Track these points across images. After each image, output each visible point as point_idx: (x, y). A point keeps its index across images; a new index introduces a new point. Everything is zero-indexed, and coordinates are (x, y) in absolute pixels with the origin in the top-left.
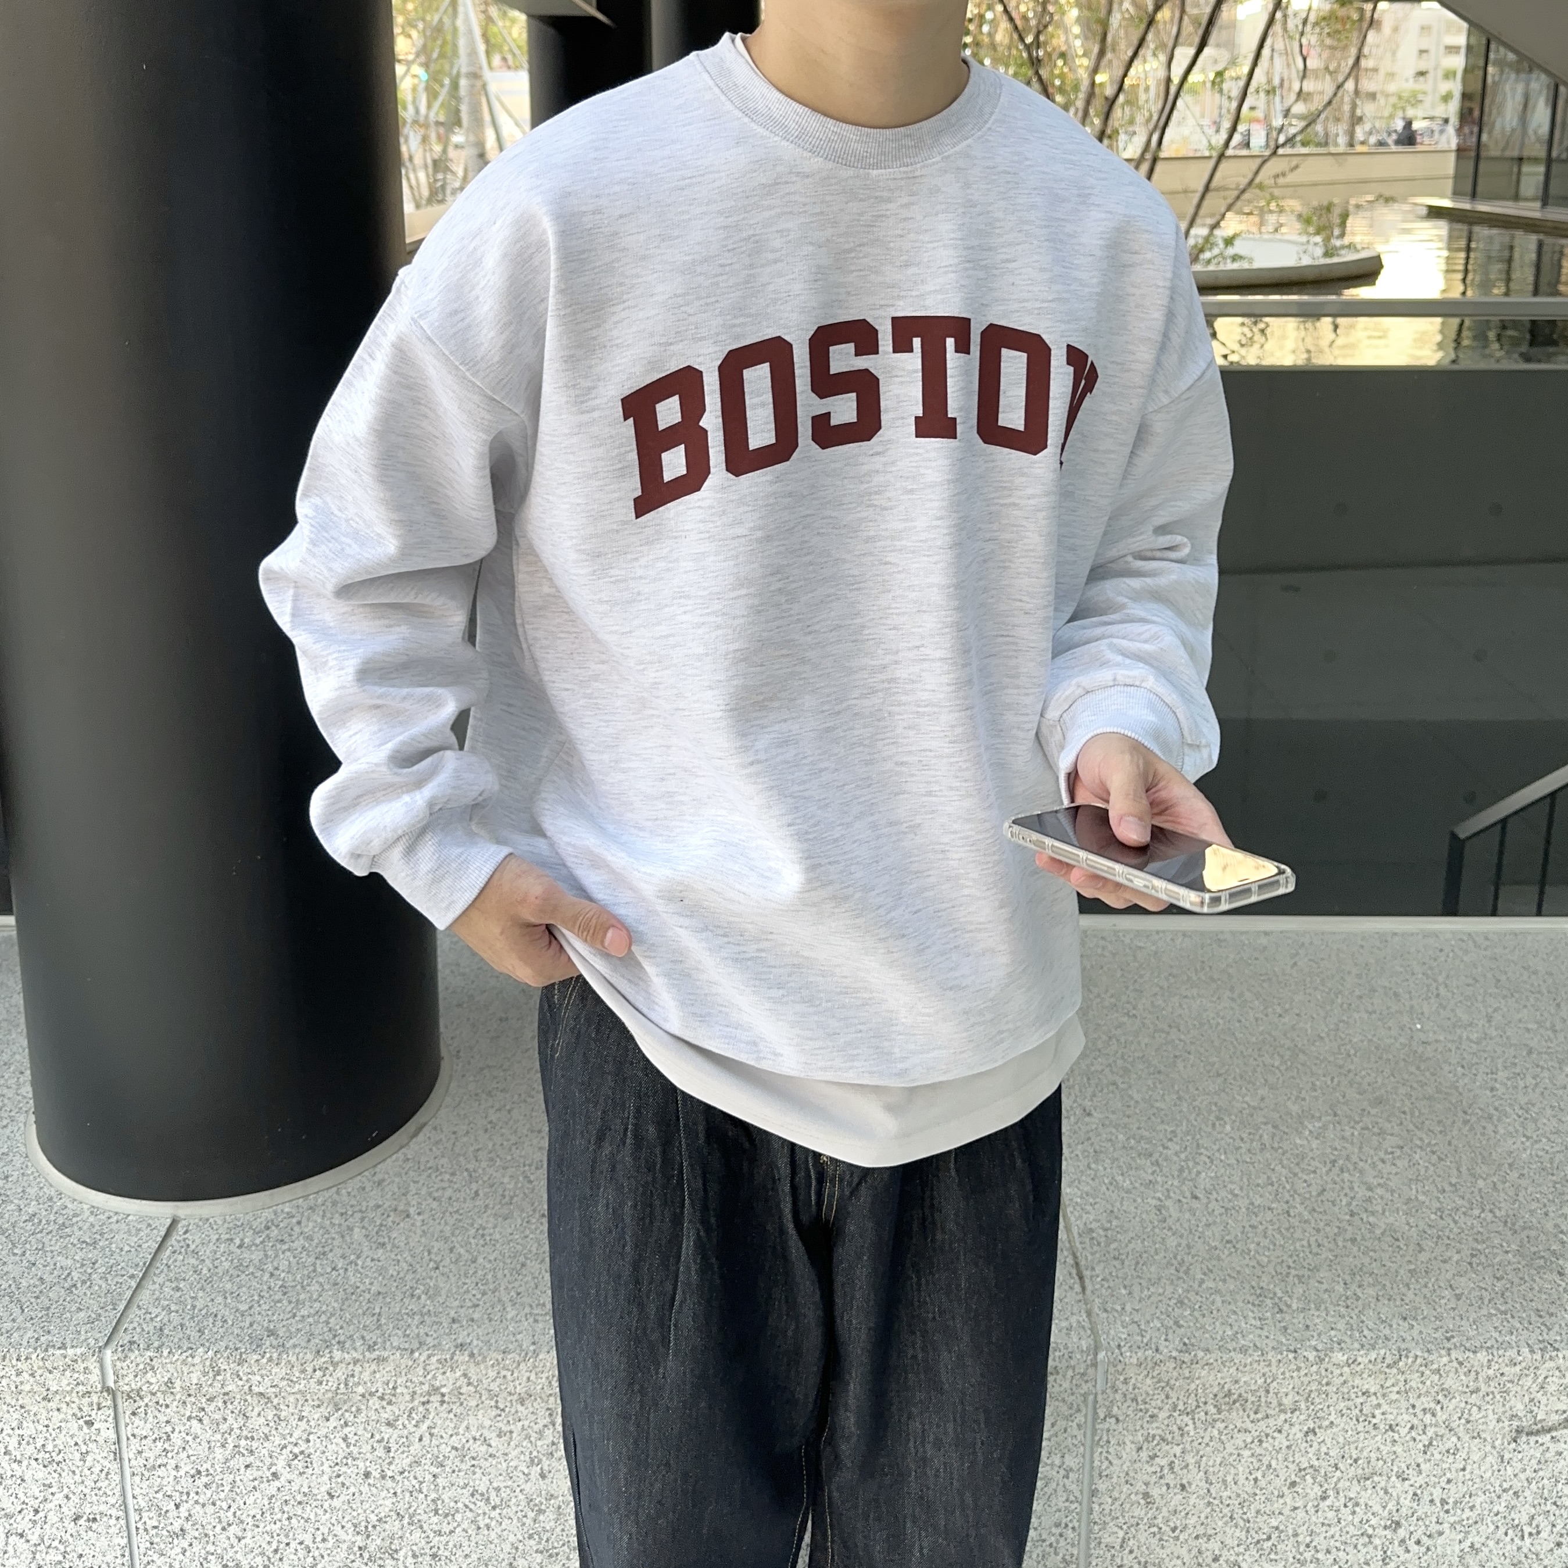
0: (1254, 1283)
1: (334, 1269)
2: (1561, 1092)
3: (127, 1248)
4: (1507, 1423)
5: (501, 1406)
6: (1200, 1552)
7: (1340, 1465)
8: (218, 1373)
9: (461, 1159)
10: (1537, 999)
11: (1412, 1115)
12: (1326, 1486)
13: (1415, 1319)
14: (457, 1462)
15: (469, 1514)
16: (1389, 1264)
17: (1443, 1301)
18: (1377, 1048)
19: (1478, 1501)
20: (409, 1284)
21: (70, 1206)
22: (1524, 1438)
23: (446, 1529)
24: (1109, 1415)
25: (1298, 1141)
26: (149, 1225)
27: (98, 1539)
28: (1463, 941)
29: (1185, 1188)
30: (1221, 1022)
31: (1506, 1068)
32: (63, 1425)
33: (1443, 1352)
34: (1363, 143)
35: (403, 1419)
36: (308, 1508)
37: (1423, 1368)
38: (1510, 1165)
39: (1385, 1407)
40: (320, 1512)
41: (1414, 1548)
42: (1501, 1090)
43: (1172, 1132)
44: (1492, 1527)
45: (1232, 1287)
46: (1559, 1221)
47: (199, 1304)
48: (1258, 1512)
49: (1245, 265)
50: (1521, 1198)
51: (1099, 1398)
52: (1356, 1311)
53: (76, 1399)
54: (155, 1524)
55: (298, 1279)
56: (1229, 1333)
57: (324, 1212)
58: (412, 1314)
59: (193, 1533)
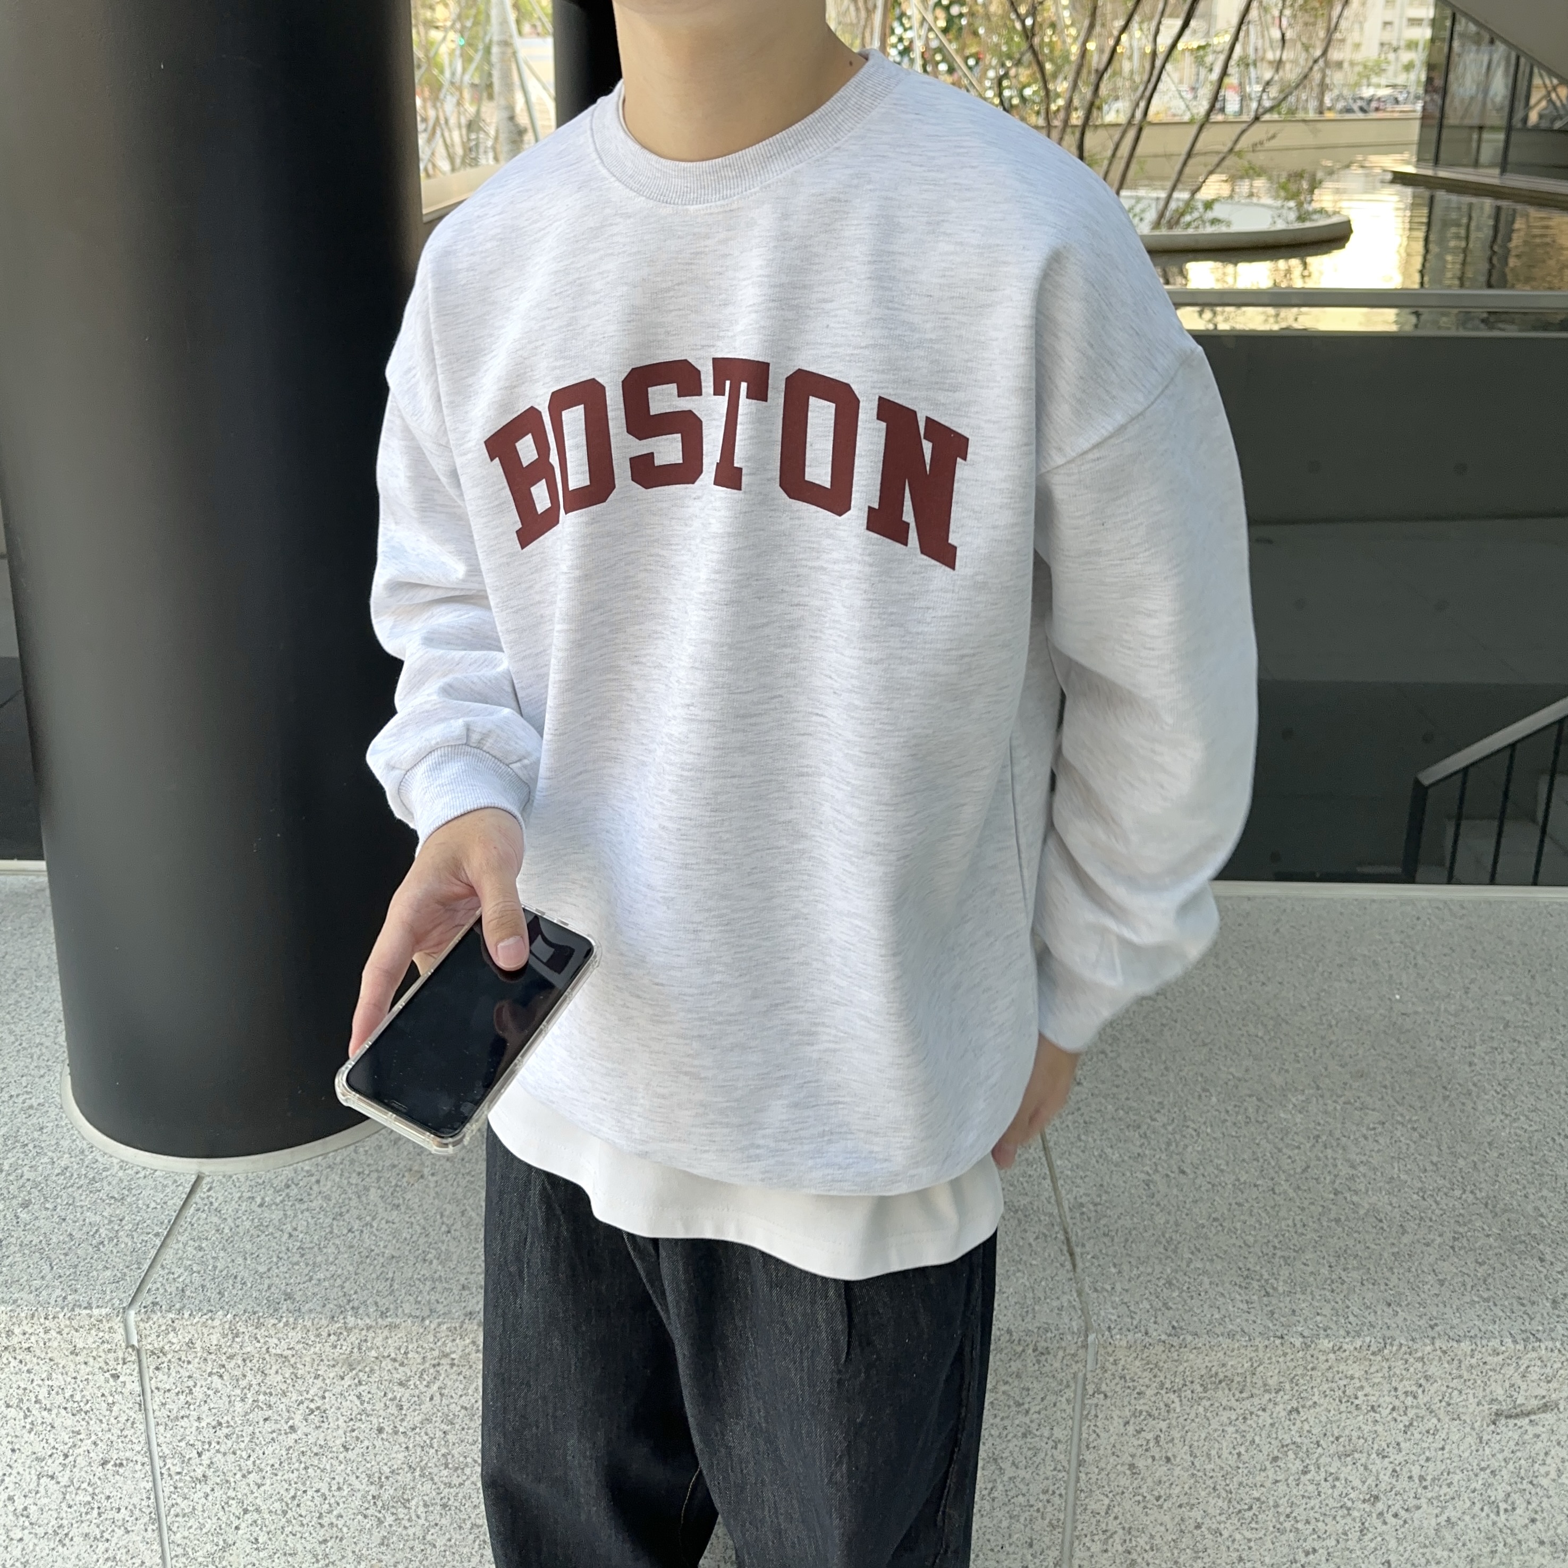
0: (1241, 1265)
1: (350, 1231)
2: (1537, 1067)
3: (153, 1205)
4: (1487, 1407)
6: (1182, 1520)
7: (1322, 1442)
8: (237, 1335)
10: (1512, 971)
11: (1393, 1090)
12: (1307, 1461)
13: (1400, 1305)
14: (467, 1420)
16: (1373, 1246)
17: (1426, 1287)
18: (1358, 1019)
19: (1456, 1478)
20: (422, 1248)
21: (100, 1159)
22: (1503, 1421)
23: (456, 1481)
24: (1098, 1391)
25: (1282, 1115)
26: (175, 1181)
27: (125, 1483)
28: (1438, 908)
29: (1173, 1162)
30: (1206, 989)
31: (1483, 1041)
32: (90, 1377)
33: (1427, 1341)
34: (1330, 109)
35: (415, 1379)
36: (324, 1459)
37: (1407, 1356)
38: (1490, 1144)
39: (1368, 1389)
40: (335, 1463)
41: (1392, 1521)
42: (1479, 1064)
43: (1160, 1103)
44: (1468, 1504)
45: (1219, 1268)
46: (1539, 1203)
47: (220, 1265)
48: (1240, 1484)
49: (1224, 229)
50: (1501, 1179)
51: (1089, 1376)
52: (1342, 1296)
53: (102, 1354)
54: (179, 1470)
55: (315, 1240)
56: (1217, 1316)
57: (342, 1171)
58: (423, 1280)
59: (213, 1479)
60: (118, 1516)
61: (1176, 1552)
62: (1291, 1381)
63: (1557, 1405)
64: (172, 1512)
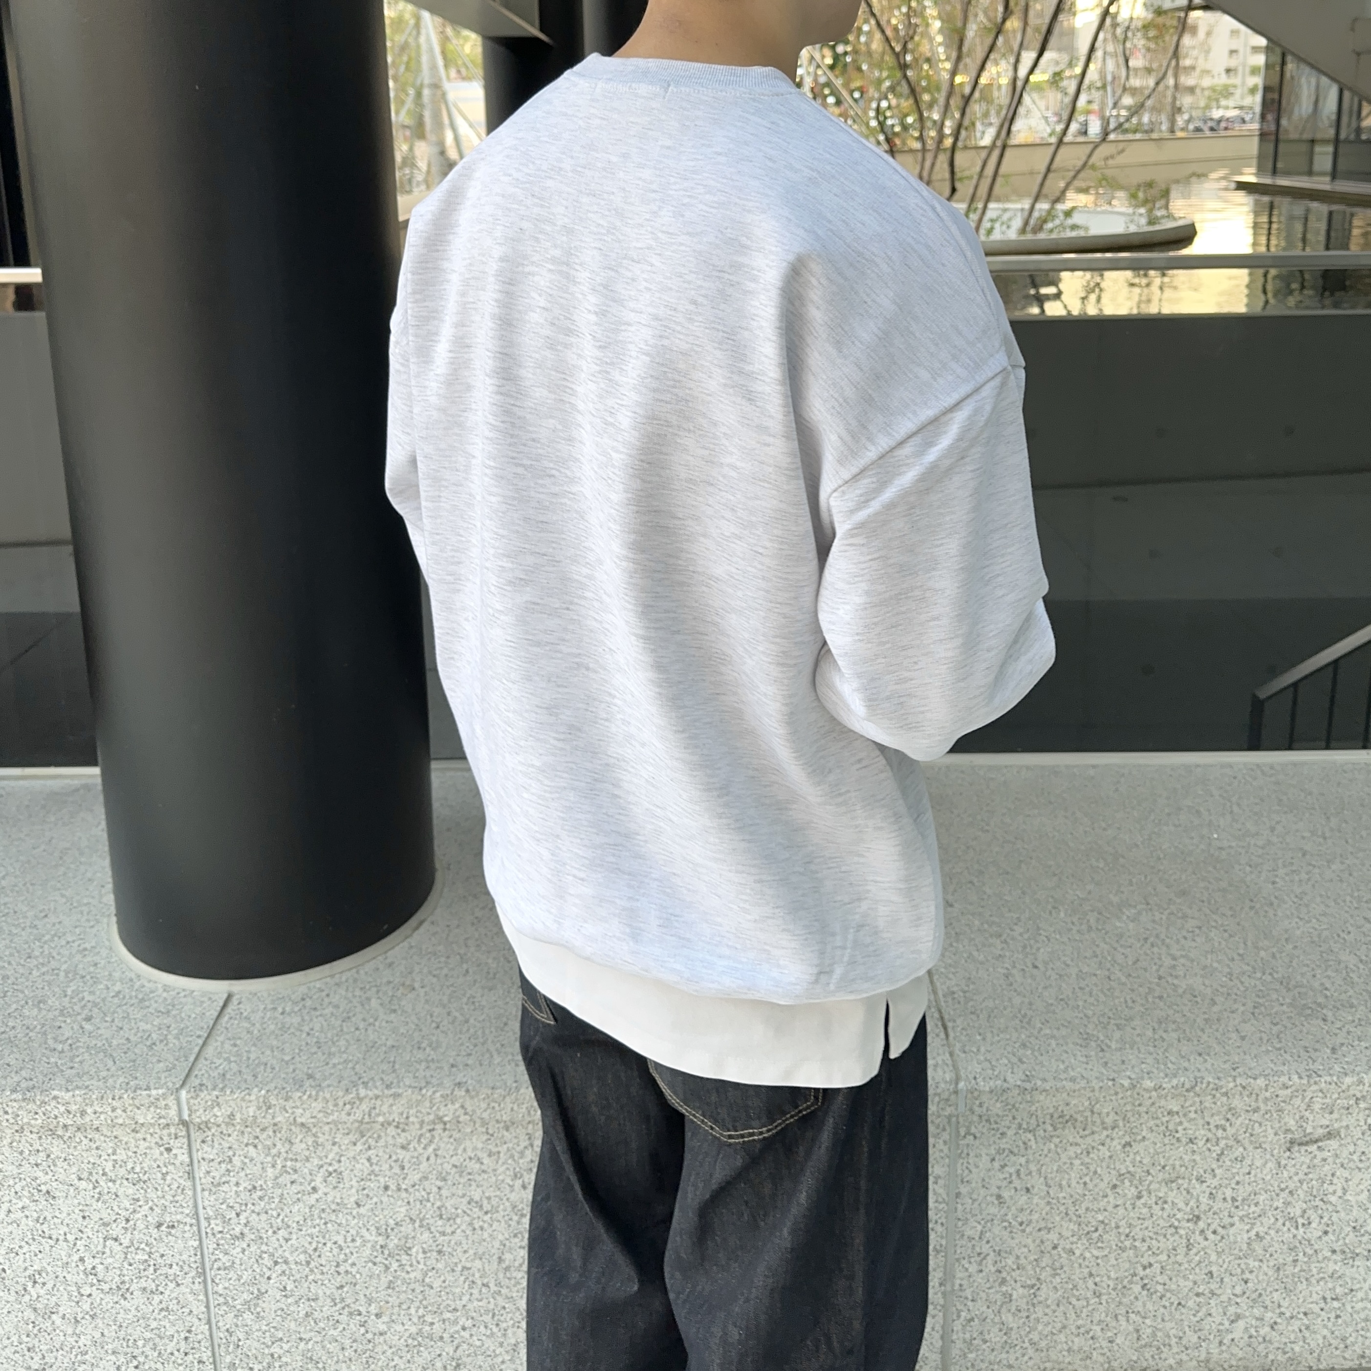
0: (1081, 1030)
1: (357, 1029)
2: (1328, 884)
3: (193, 1016)
4: (1282, 1136)
5: (491, 1132)
6: (1042, 1242)
7: (1151, 1171)
8: (269, 1108)
9: (454, 945)
10: (1311, 814)
11: (1209, 903)
12: (1140, 1188)
13: (1209, 1055)
14: (457, 1176)
15: (467, 1218)
16: (1188, 1014)
17: (1231, 1042)
18: (1182, 853)
19: (1261, 1198)
20: (416, 1039)
21: (147, 984)
22: (1296, 1148)
23: (449, 1230)
24: (968, 1133)
25: (1118, 924)
26: (210, 999)
27: (176, 1242)
28: (1252, 770)
29: (1027, 960)
30: (1057, 834)
31: (1284, 866)
32: (148, 1151)
33: (1230, 1079)
34: (1182, 129)
35: (414, 1144)
36: (340, 1215)
37: (1214, 1092)
38: (1287, 940)
39: (1186, 1124)
40: (349, 1218)
41: (1211, 1236)
42: (1280, 883)
43: (1017, 918)
44: (1273, 1220)
45: (1064, 1033)
46: (1324, 980)
47: (253, 1056)
48: (1087, 1209)
49: (1082, 233)
50: (1294, 964)
51: (961, 1119)
52: (1162, 1050)
53: (158, 1131)
54: (221, 1229)
55: (329, 1037)
56: (1062, 1067)
57: (347, 987)
58: (420, 1062)
59: (250, 1236)
60: (171, 1272)
61: (1038, 1270)
62: (1124, 1119)
63: (1339, 1133)
64: (215, 1266)
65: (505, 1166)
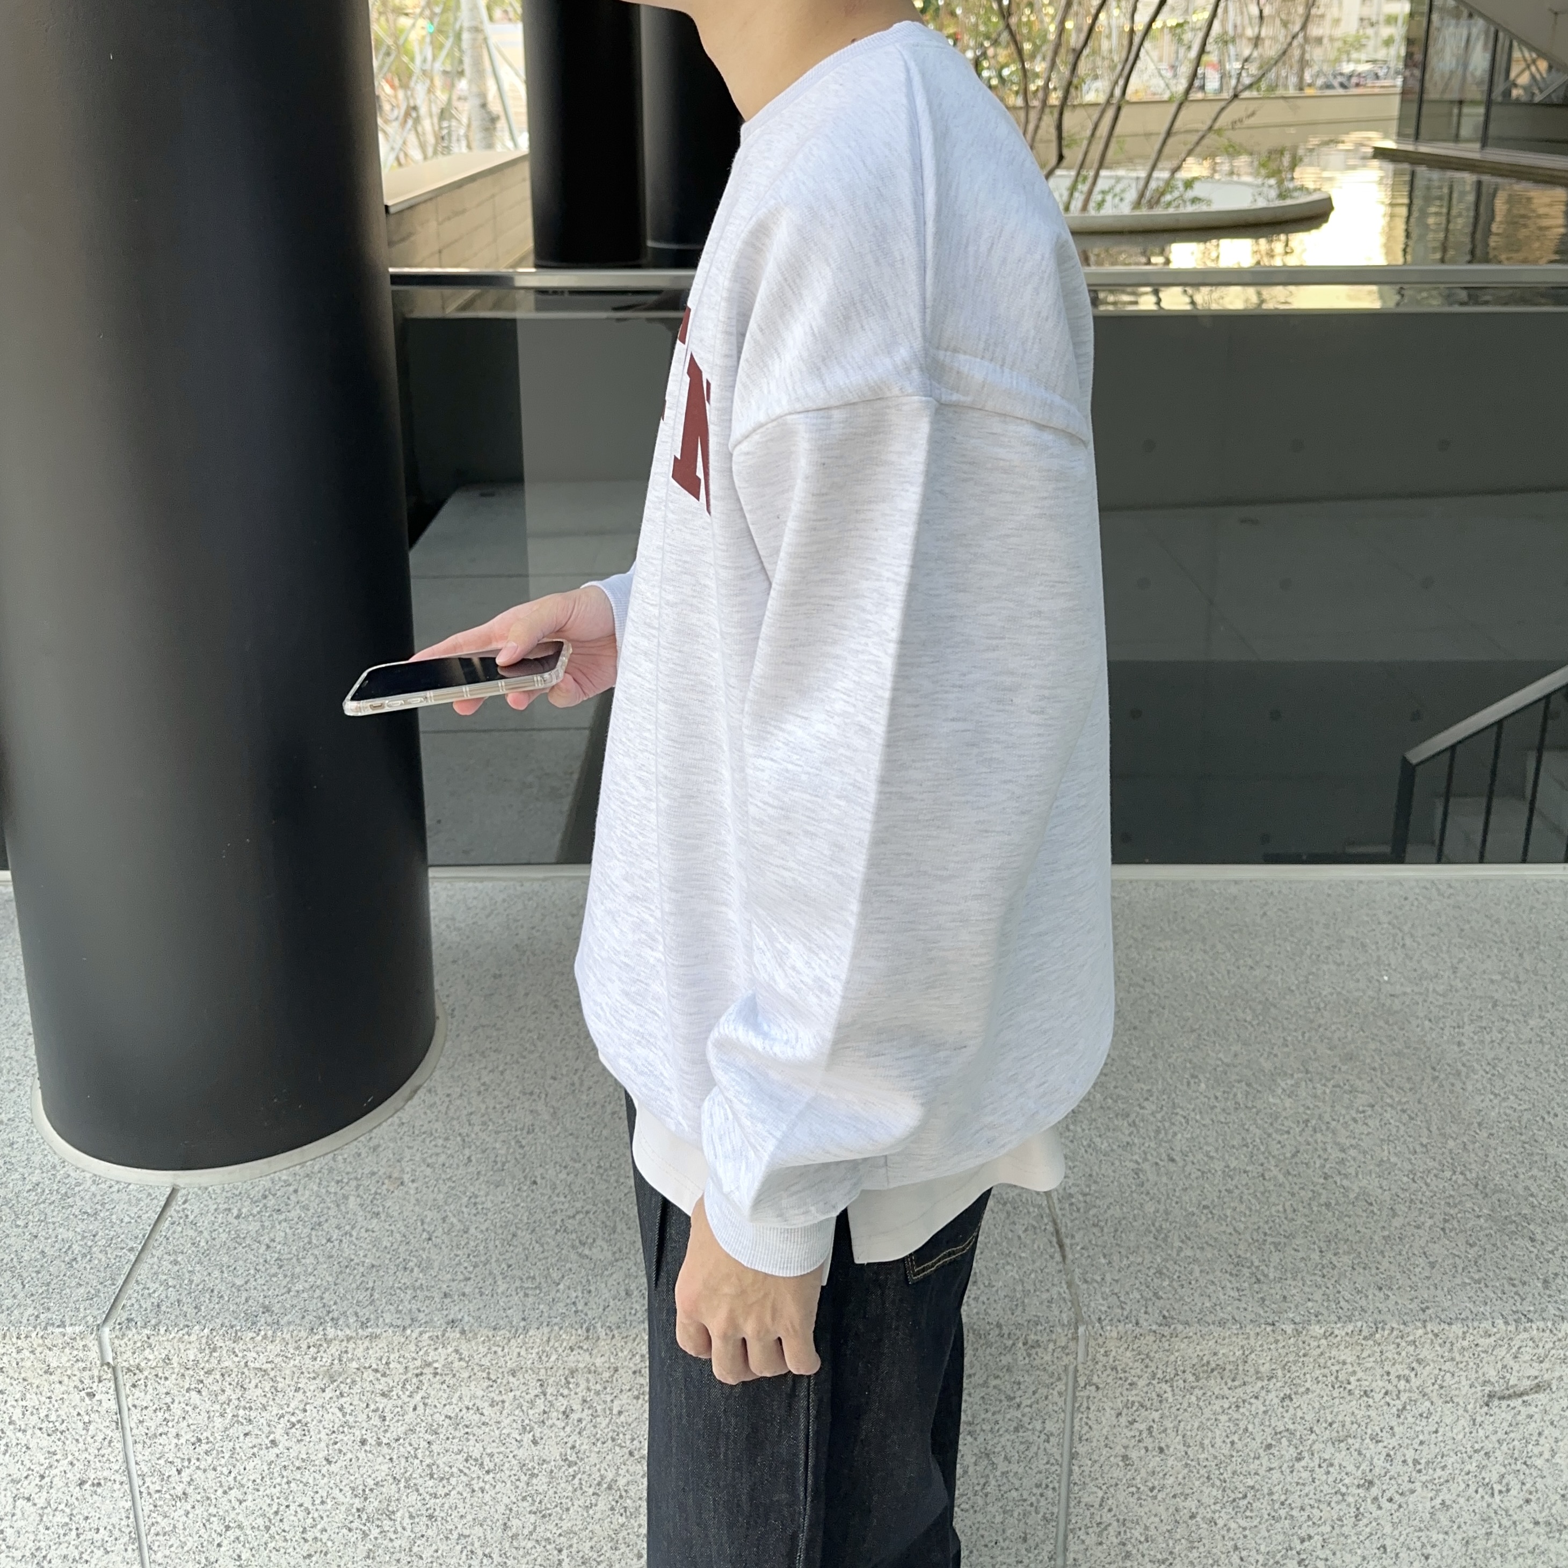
0: (1231, 1252)
1: (329, 1240)
2: (1526, 1046)
3: (127, 1219)
4: (1479, 1388)
5: (493, 1377)
6: (1177, 1510)
7: (1315, 1428)
8: (214, 1350)
9: (455, 1122)
10: (1500, 950)
11: (1382, 1072)
12: (1301, 1448)
13: (1390, 1289)
14: (451, 1429)
15: (463, 1478)
16: (1363, 1230)
17: (1418, 1270)
18: (1346, 1001)
19: (1449, 1461)
20: (402, 1256)
21: (72, 1174)
22: (1496, 1402)
23: (441, 1492)
24: (1089, 1383)
25: (1271, 1100)
26: (149, 1195)
27: (103, 1502)
28: (1426, 888)
29: (1162, 1150)
30: (1194, 974)
31: (1471, 1021)
32: (65, 1396)
33: (1419, 1324)
34: (1310, 85)
35: (398, 1390)
36: (307, 1473)
37: (1399, 1340)
38: (1480, 1124)
39: (1360, 1374)
40: (318, 1476)
41: (1386, 1505)
42: (1468, 1044)
43: (1149, 1091)
44: (1463, 1486)
45: (1209, 1256)
46: (1529, 1183)
47: (196, 1279)
48: (1234, 1473)
49: (1204, 208)
50: (1490, 1159)
51: (1080, 1368)
52: (1333, 1281)
53: (77, 1373)
54: (158, 1488)
55: (294, 1251)
56: (1208, 1304)
57: (320, 1180)
58: (404, 1289)
59: (194, 1496)
60: (97, 1537)
61: (1171, 1543)
62: (1284, 1368)
63: (1549, 1386)
64: (152, 1531)
65: (511, 1418)
